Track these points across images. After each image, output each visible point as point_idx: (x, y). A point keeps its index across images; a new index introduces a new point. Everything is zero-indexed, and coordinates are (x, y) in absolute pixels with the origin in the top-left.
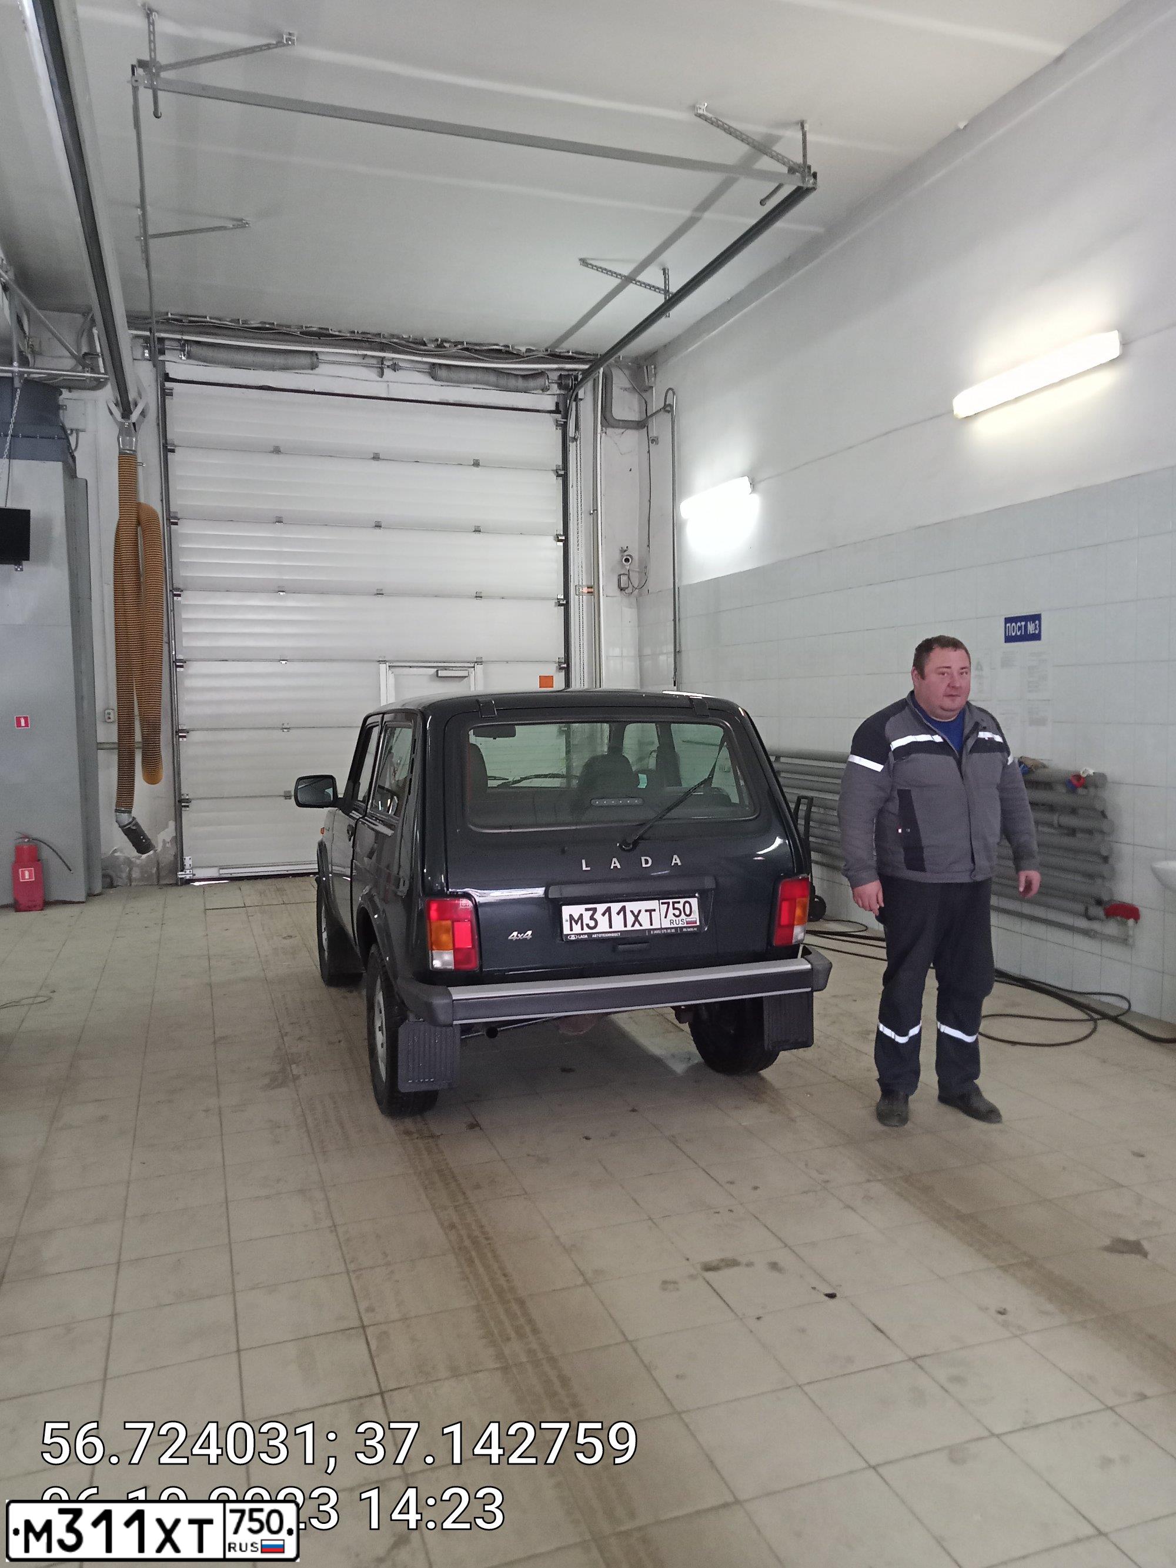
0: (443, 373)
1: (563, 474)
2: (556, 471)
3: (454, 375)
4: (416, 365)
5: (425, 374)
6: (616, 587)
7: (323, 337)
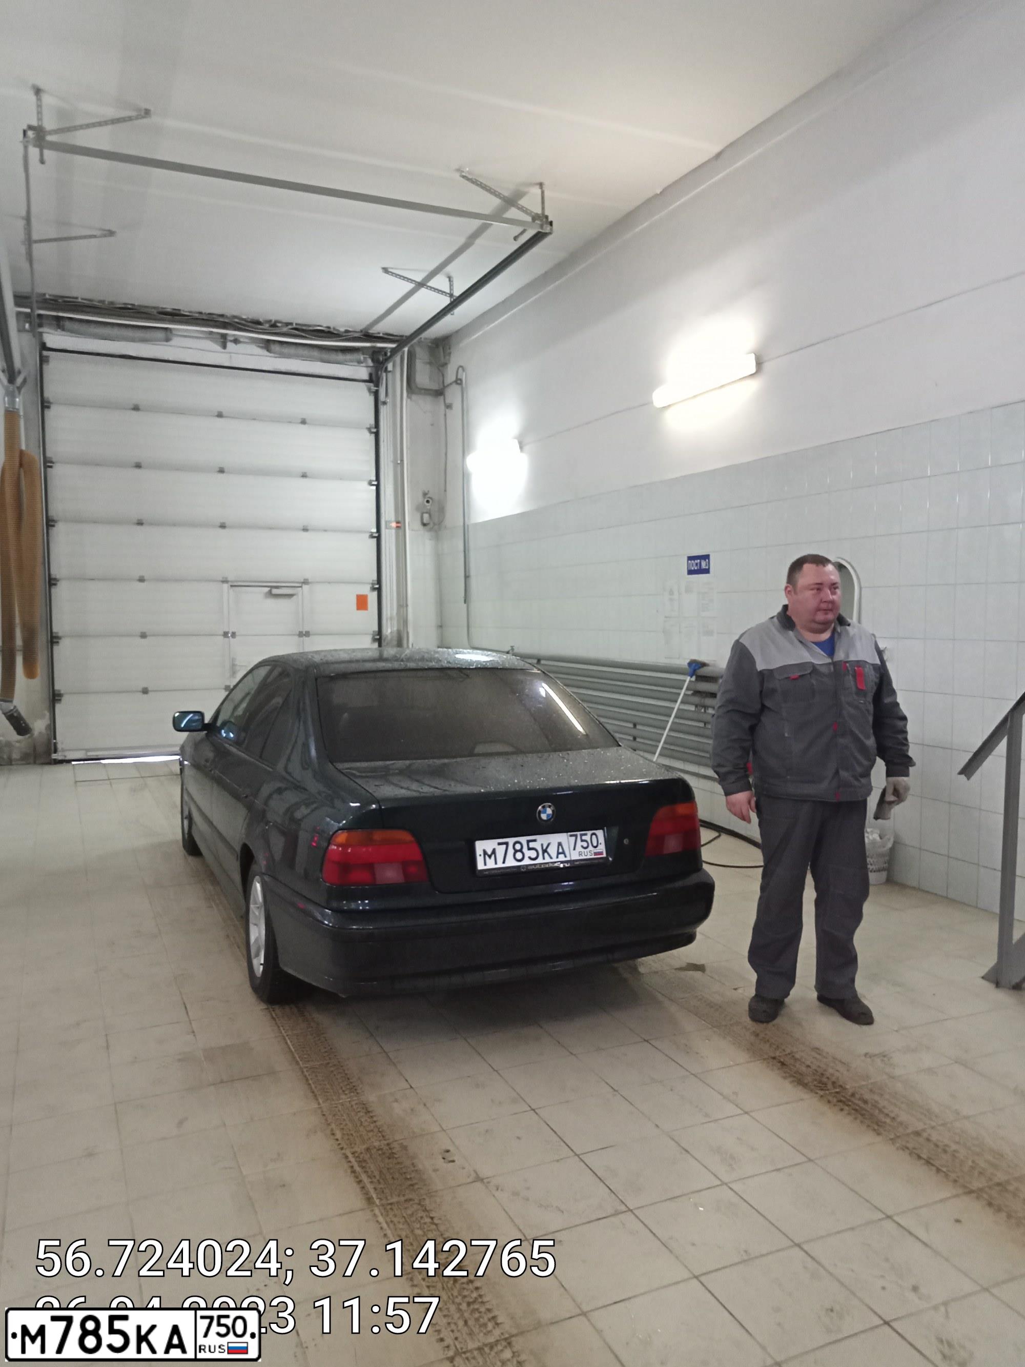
0: (276, 348)
1: (375, 432)
2: (369, 429)
3: (286, 350)
4: (254, 341)
5: (262, 347)
6: (419, 522)
7: (176, 316)
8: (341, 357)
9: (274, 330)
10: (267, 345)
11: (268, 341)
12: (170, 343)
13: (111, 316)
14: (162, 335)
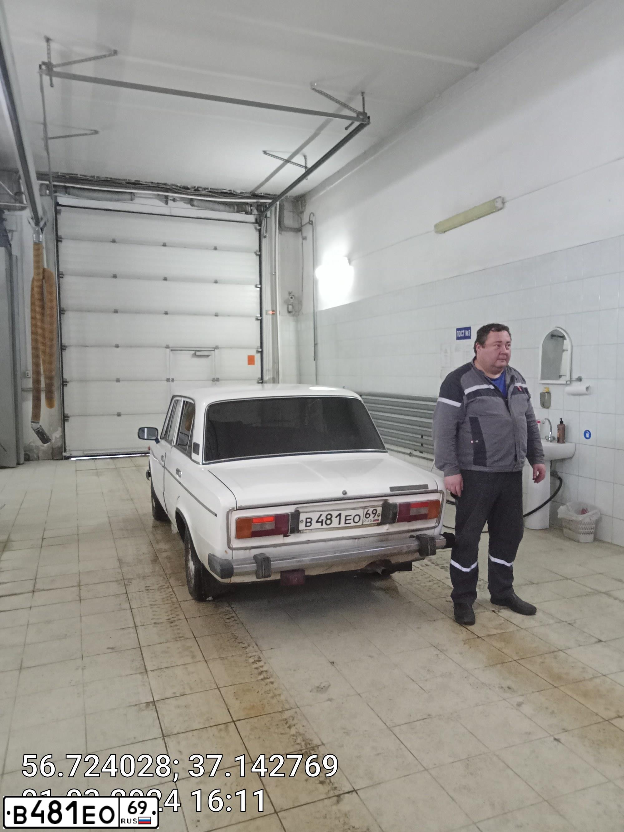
0: (196, 203)
1: (259, 254)
2: (256, 253)
3: (202, 205)
4: (184, 200)
5: (188, 203)
6: (285, 311)
7: (137, 185)
9: (197, 193)
10: (190, 201)
11: (193, 199)
12: (134, 202)
13: (98, 185)
14: (128, 197)
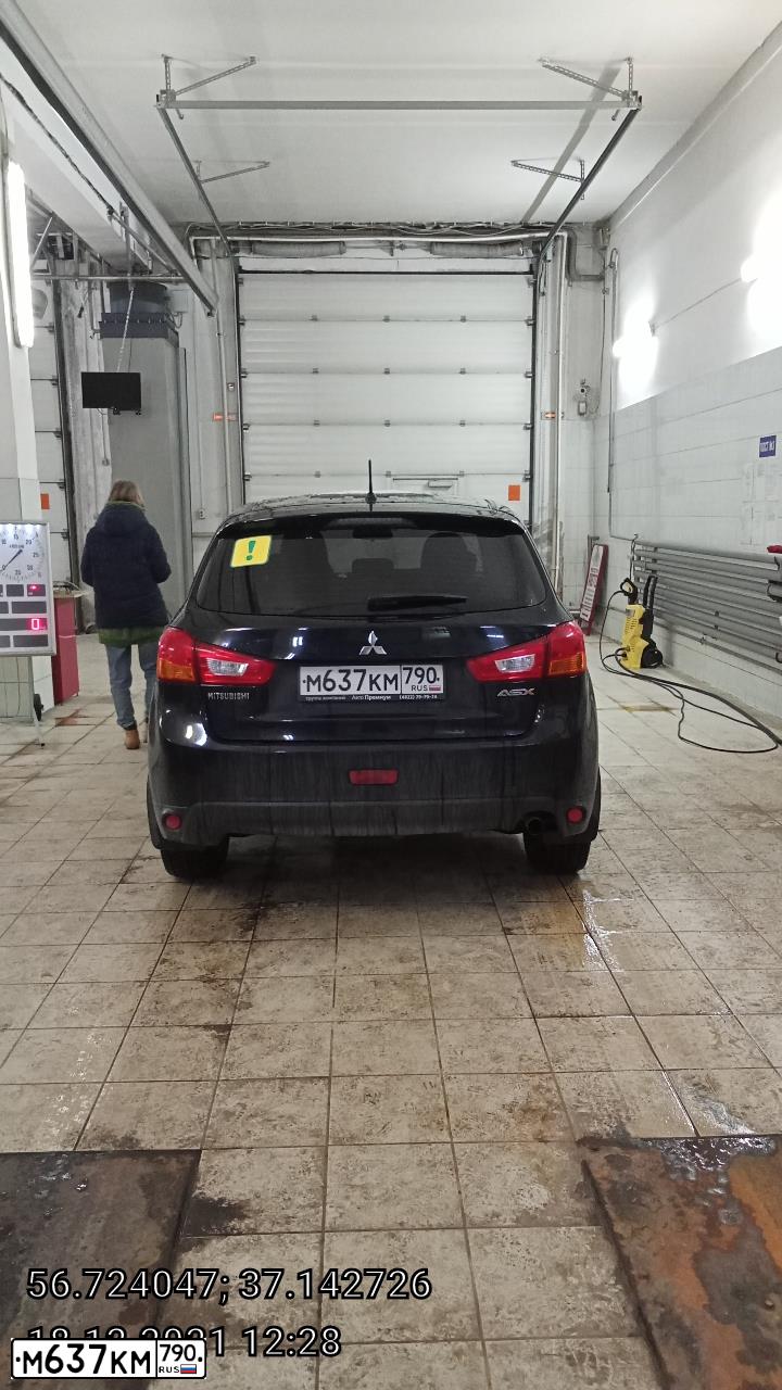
0: (438, 249)
1: (533, 323)
2: (527, 321)
3: (446, 250)
4: (420, 245)
5: (426, 250)
6: (576, 412)
7: (347, 229)
8: (500, 251)
9: (439, 232)
10: (430, 247)
11: (432, 243)
12: (345, 255)
13: (292, 235)
14: (335, 248)
